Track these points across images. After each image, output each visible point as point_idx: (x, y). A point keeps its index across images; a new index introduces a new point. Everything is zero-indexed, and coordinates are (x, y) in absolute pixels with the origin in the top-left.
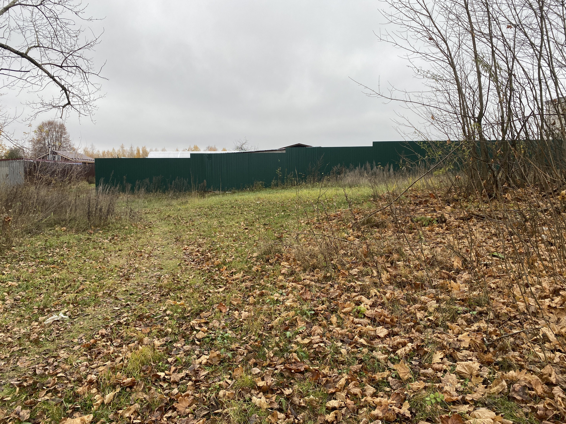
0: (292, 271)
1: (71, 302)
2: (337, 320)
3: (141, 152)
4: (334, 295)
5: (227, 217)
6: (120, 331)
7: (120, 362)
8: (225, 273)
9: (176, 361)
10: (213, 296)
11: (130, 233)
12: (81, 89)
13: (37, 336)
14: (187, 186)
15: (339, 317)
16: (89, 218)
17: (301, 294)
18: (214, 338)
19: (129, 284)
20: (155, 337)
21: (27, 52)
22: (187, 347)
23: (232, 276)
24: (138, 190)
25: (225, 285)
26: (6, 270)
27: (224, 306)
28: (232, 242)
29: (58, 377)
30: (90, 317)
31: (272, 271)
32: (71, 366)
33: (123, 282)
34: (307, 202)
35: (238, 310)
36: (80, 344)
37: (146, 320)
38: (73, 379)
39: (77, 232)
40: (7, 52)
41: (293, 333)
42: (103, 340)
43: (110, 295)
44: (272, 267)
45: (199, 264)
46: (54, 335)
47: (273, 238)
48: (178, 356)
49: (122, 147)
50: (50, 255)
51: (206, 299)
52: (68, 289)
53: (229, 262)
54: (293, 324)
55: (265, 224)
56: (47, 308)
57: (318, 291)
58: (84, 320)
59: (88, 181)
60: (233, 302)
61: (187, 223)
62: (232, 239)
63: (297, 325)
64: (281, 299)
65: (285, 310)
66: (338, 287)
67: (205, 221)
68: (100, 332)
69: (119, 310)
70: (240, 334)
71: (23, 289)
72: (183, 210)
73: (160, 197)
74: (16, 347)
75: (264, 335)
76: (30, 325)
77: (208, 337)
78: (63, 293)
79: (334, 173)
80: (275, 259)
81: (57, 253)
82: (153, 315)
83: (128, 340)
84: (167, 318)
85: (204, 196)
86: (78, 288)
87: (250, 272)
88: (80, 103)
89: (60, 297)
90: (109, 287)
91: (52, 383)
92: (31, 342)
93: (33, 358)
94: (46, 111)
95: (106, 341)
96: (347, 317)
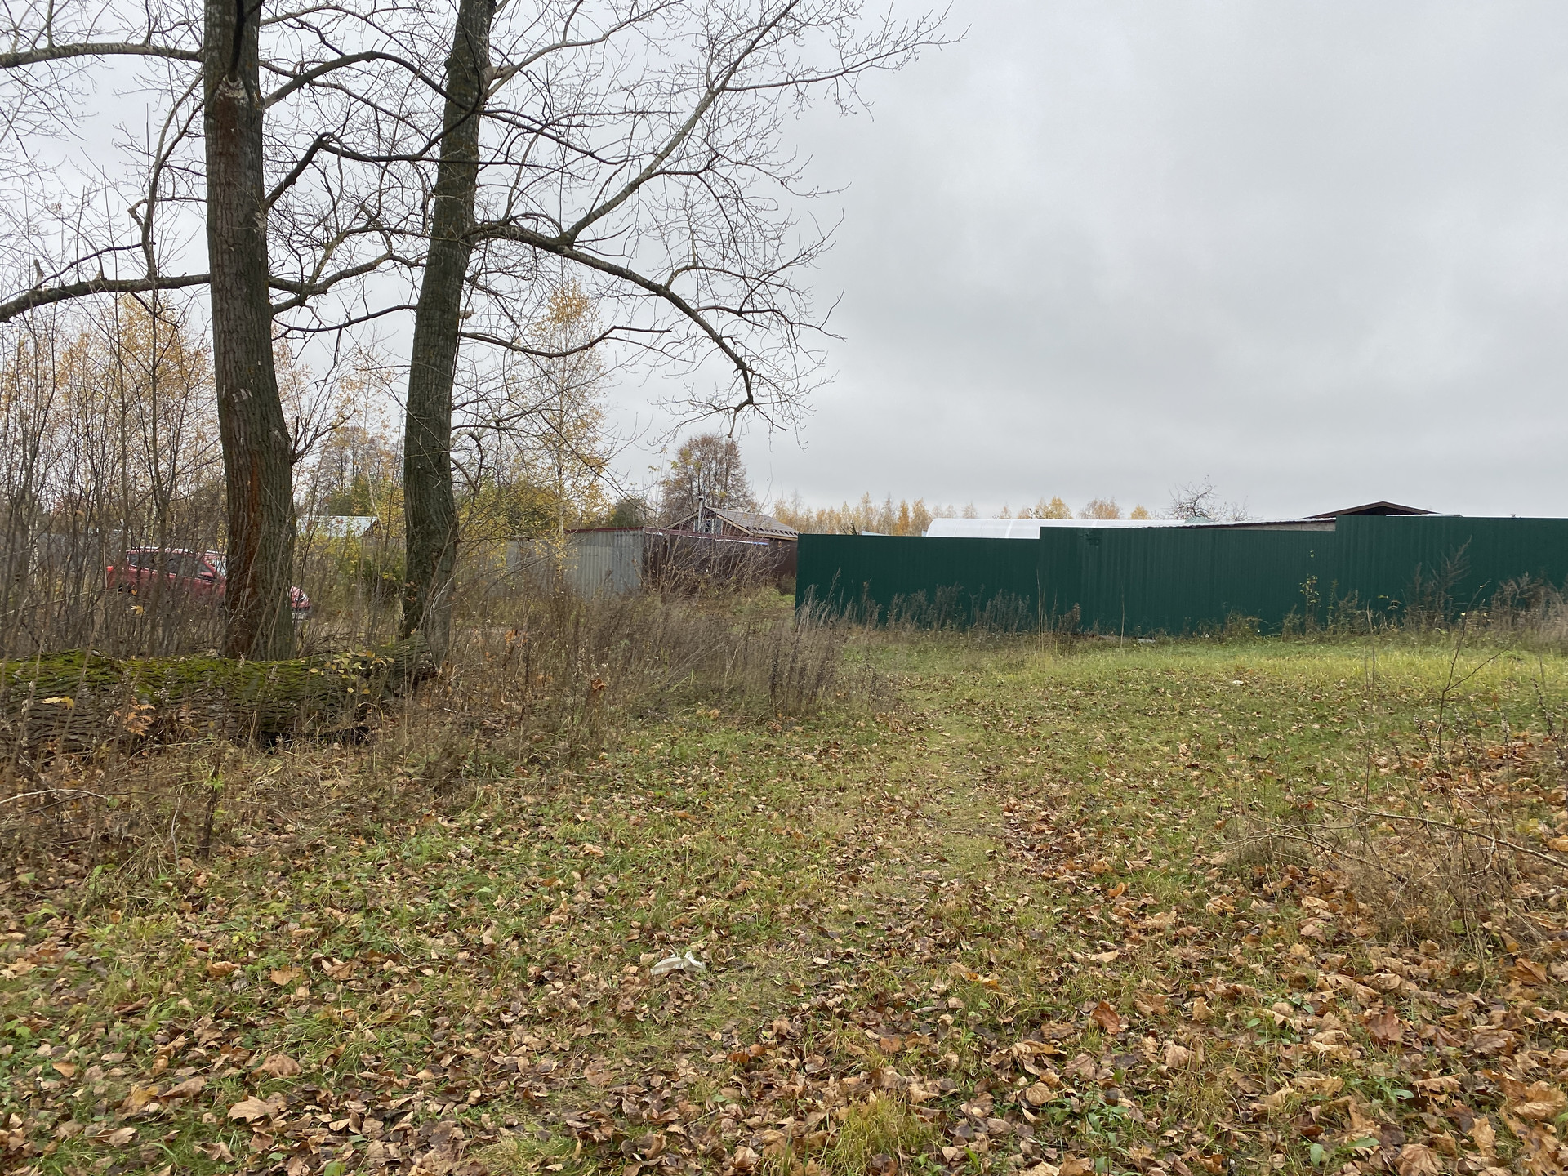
0: (1339, 934)
1: (715, 923)
2: (1497, 1136)
3: (911, 514)
4: (1490, 1046)
5: (1137, 722)
6: (825, 1032)
7: (818, 1129)
8: (1122, 903)
9: (965, 1159)
10: (1083, 976)
11: (868, 742)
12: (779, 365)
13: (632, 1003)
14: (1027, 617)
15: (1502, 1130)
16: (773, 691)
17: (1368, 1021)
18: (1077, 1110)
19: (857, 893)
20: (913, 1070)
21: (669, 283)
22: (999, 1123)
23: (1143, 916)
24: (897, 620)
25: (1120, 944)
26: (584, 810)
27: (1112, 1013)
28: (1148, 805)
29: (669, 1134)
30: (755, 974)
31: (1270, 922)
32: (699, 1109)
33: (842, 886)
34: (1404, 696)
35: (1154, 1035)
36: (725, 1049)
37: (894, 1013)
38: (702, 1147)
39: (744, 723)
40: (628, 285)
41: (1334, 1153)
42: (782, 1049)
43: (806, 919)
44: (1270, 906)
45: (1046, 862)
46: (670, 1011)
47: (1280, 807)
48: (972, 1145)
49: (866, 502)
50: (679, 781)
51: (1061, 981)
52: (712, 885)
53: (1134, 871)
54: (1335, 1120)
55: (1255, 758)
56: (660, 929)
57: (1430, 1018)
58: (740, 980)
59: (779, 586)
60: (1139, 1003)
61: (1018, 726)
62: (1148, 795)
63: (1347, 1125)
64: (1297, 1022)
65: (1308, 1066)
66: (1504, 1019)
67: (1071, 727)
68: (776, 1024)
69: (825, 966)
70: (1158, 1115)
71: (613, 868)
72: (1011, 687)
73: (951, 643)
74: (584, 1027)
75: (1235, 1139)
76: (619, 970)
77: (1062, 1106)
78: (698, 894)
79: (1504, 602)
80: (1284, 884)
81: (695, 778)
82: (914, 1001)
83: (841, 1064)
84: (948, 1018)
85: (1070, 650)
86: (733, 885)
87: (1199, 915)
88: (776, 399)
89: (691, 905)
90: (807, 896)
91: (653, 1148)
92: (619, 1018)
93: (620, 1065)
94: (697, 420)
95: (787, 1053)
96: (1534, 1135)
